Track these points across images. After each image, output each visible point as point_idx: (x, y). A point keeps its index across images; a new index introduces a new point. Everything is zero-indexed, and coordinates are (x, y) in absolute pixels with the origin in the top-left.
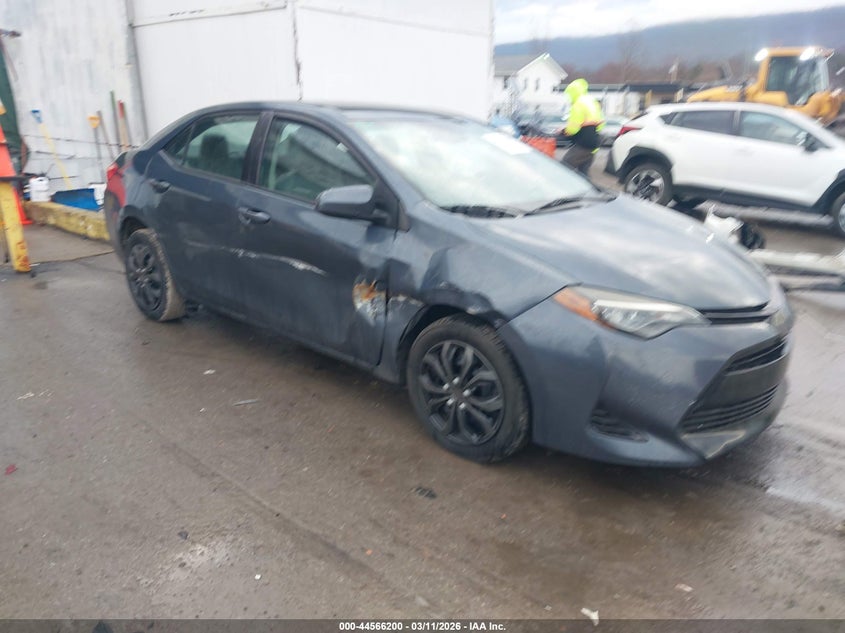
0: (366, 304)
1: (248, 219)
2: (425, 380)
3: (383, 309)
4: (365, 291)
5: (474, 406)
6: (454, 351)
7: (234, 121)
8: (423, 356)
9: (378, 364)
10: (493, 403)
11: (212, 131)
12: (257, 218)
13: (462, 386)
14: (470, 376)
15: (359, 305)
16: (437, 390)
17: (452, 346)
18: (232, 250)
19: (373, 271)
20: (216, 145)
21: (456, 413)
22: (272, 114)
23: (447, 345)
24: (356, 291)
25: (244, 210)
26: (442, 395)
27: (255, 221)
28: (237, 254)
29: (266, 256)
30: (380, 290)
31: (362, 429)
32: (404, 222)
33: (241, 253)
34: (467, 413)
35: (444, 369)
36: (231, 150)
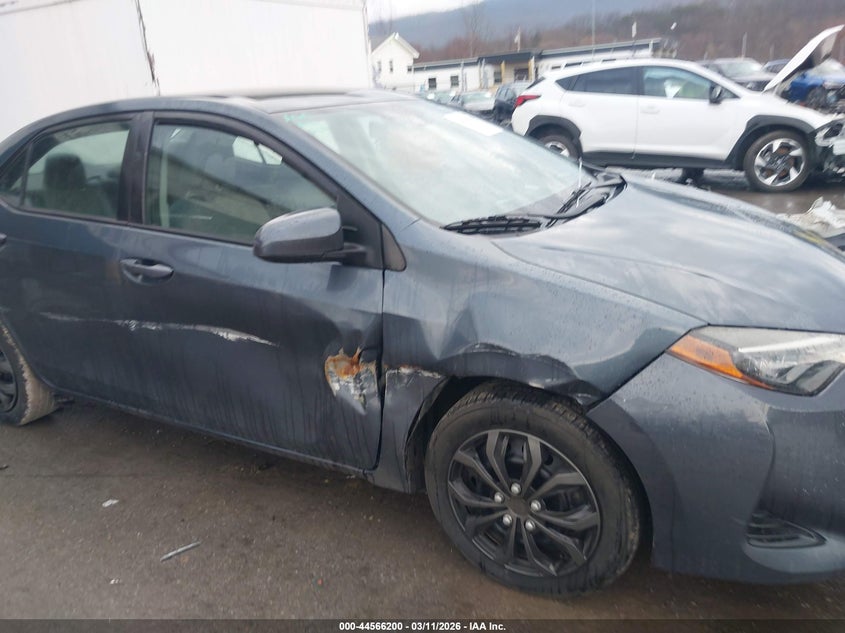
0: (346, 384)
1: (136, 275)
2: (459, 489)
3: (374, 388)
4: (344, 364)
5: (548, 524)
6: (505, 442)
7: (79, 136)
8: (454, 452)
9: (375, 467)
10: (582, 517)
11: (57, 151)
12: (152, 271)
13: (526, 497)
14: (539, 481)
15: (336, 387)
16: (485, 504)
17: (502, 436)
18: (119, 322)
19: (356, 334)
20: (68, 170)
21: (518, 535)
22: (149, 116)
23: (493, 435)
24: (330, 367)
25: (131, 262)
26: (490, 511)
27: (147, 277)
28: (127, 326)
29: (172, 326)
30: (368, 361)
31: (366, 570)
32: (393, 257)
33: (133, 325)
34: (537, 534)
35: (491, 472)
36: (89, 174)
